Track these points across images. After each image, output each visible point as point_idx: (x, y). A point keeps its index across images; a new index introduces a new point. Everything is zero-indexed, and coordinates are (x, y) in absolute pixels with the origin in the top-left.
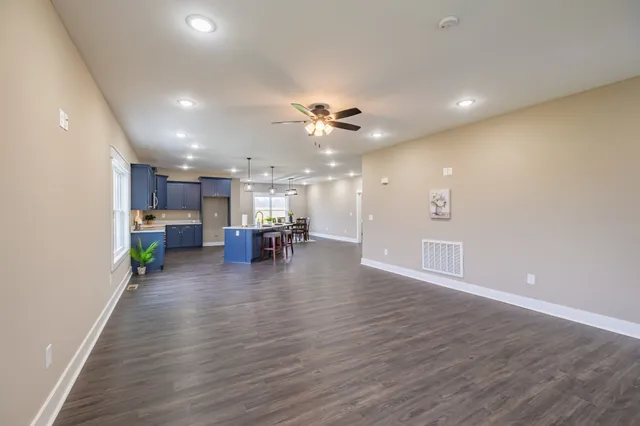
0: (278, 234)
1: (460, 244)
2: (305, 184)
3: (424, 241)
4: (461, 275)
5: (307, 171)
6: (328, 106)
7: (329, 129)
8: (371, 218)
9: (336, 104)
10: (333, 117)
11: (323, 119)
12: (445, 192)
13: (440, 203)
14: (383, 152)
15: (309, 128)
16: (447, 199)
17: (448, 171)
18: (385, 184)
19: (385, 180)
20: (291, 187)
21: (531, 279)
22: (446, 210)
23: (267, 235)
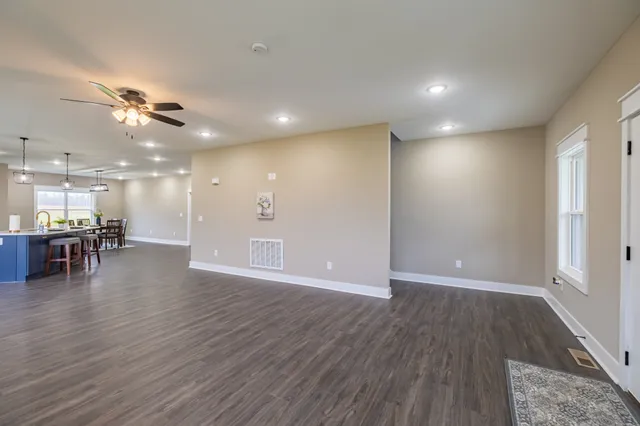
0: (76, 240)
1: (281, 241)
2: (120, 178)
3: (251, 239)
4: (281, 269)
5: (123, 164)
6: (144, 95)
7: (145, 120)
8: (200, 219)
9: (155, 94)
10: (151, 108)
11: (138, 108)
12: (269, 195)
13: (265, 205)
14: (214, 152)
15: (119, 115)
16: (271, 200)
17: (272, 176)
18: (216, 184)
19: (215, 181)
20: (99, 181)
21: (330, 266)
22: (269, 211)
23: (54, 242)
